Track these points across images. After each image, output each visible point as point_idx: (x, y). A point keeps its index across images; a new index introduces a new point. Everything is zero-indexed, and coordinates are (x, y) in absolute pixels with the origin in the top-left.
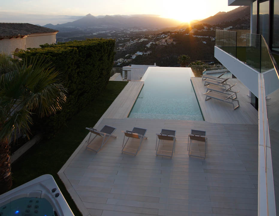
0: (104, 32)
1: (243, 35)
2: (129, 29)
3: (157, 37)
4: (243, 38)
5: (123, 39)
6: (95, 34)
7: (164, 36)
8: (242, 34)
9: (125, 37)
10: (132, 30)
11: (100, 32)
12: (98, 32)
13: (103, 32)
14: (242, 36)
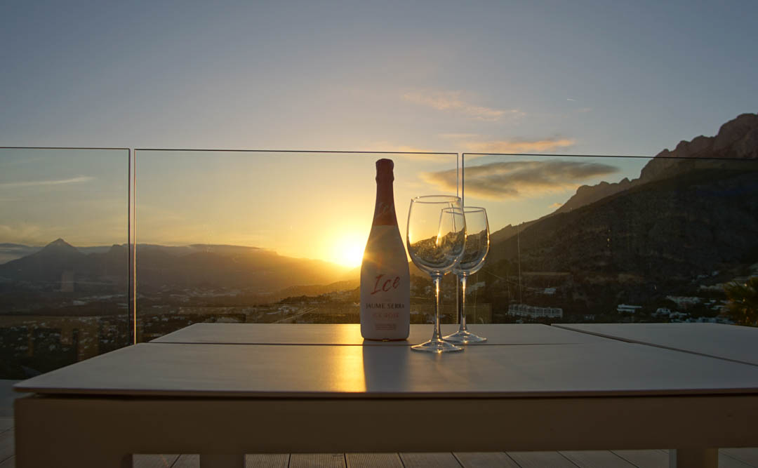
0: (109, 297)
1: (515, 305)
2: (186, 290)
3: (268, 312)
4: (514, 313)
5: (166, 319)
6: (80, 303)
7: (287, 311)
8: (514, 303)
9: (172, 315)
10: (195, 293)
11: (95, 297)
12: (87, 298)
13: (105, 297)
14: (512, 308)
